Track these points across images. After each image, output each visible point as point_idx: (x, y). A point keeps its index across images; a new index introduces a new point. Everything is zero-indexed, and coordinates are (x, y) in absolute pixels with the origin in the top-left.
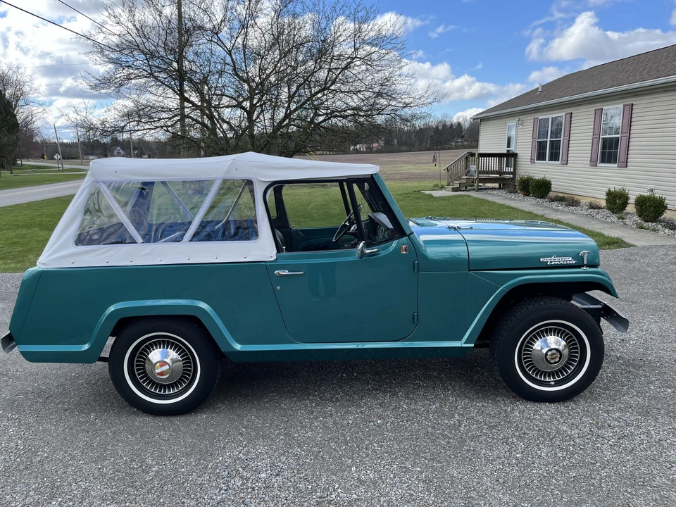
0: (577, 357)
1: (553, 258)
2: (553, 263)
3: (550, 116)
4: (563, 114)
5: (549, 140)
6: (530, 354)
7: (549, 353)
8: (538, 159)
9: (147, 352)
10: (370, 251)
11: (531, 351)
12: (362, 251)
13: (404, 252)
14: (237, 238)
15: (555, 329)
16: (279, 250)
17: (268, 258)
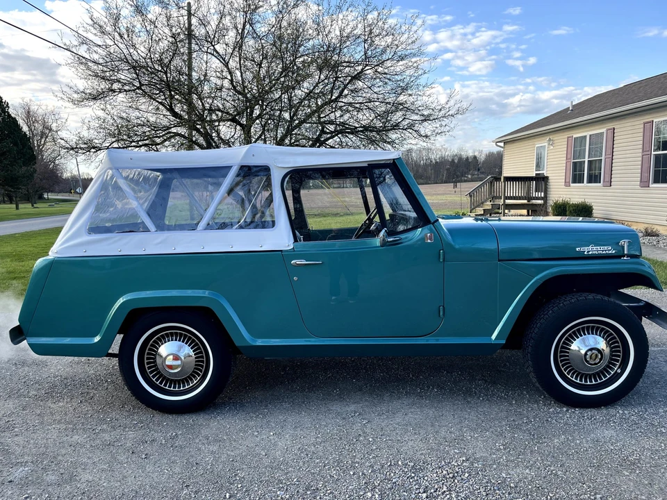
0: (619, 356)
1: (590, 247)
2: (590, 253)
3: (587, 133)
4: (604, 130)
5: (586, 160)
6: (568, 356)
7: (589, 353)
8: (574, 182)
9: (158, 344)
10: (392, 239)
11: (568, 353)
12: (384, 240)
13: (429, 241)
14: (252, 225)
15: (593, 327)
16: (296, 240)
17: (286, 247)
